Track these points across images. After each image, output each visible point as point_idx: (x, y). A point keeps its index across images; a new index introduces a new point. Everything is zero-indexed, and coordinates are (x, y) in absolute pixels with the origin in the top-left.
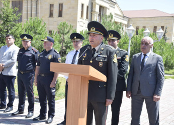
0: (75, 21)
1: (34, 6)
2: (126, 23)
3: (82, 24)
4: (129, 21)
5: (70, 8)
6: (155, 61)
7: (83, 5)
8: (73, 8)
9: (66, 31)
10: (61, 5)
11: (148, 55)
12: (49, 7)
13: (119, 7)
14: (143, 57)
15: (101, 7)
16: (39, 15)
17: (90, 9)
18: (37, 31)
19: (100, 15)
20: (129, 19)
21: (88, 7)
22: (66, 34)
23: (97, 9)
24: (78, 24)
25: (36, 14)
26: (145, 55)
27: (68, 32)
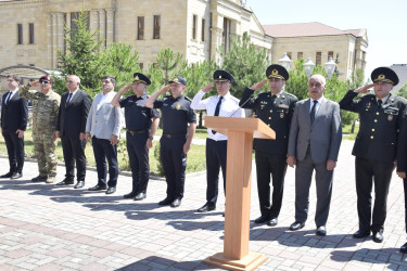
0: (183, 45)
1: (110, 21)
2: (269, 46)
3: (194, 50)
4: (274, 43)
5: (172, 23)
6: (330, 110)
7: (195, 17)
8: (179, 22)
9: (171, 63)
10: (157, 18)
11: (320, 101)
12: (135, 22)
13: (256, 19)
14: (312, 104)
15: (226, 19)
16: (119, 36)
17: (207, 25)
18: (124, 66)
19: (224, 34)
20: (274, 40)
21: (203, 21)
22: (171, 69)
23: (220, 24)
24: (188, 51)
25: (114, 34)
26: (316, 102)
27: (175, 65)
